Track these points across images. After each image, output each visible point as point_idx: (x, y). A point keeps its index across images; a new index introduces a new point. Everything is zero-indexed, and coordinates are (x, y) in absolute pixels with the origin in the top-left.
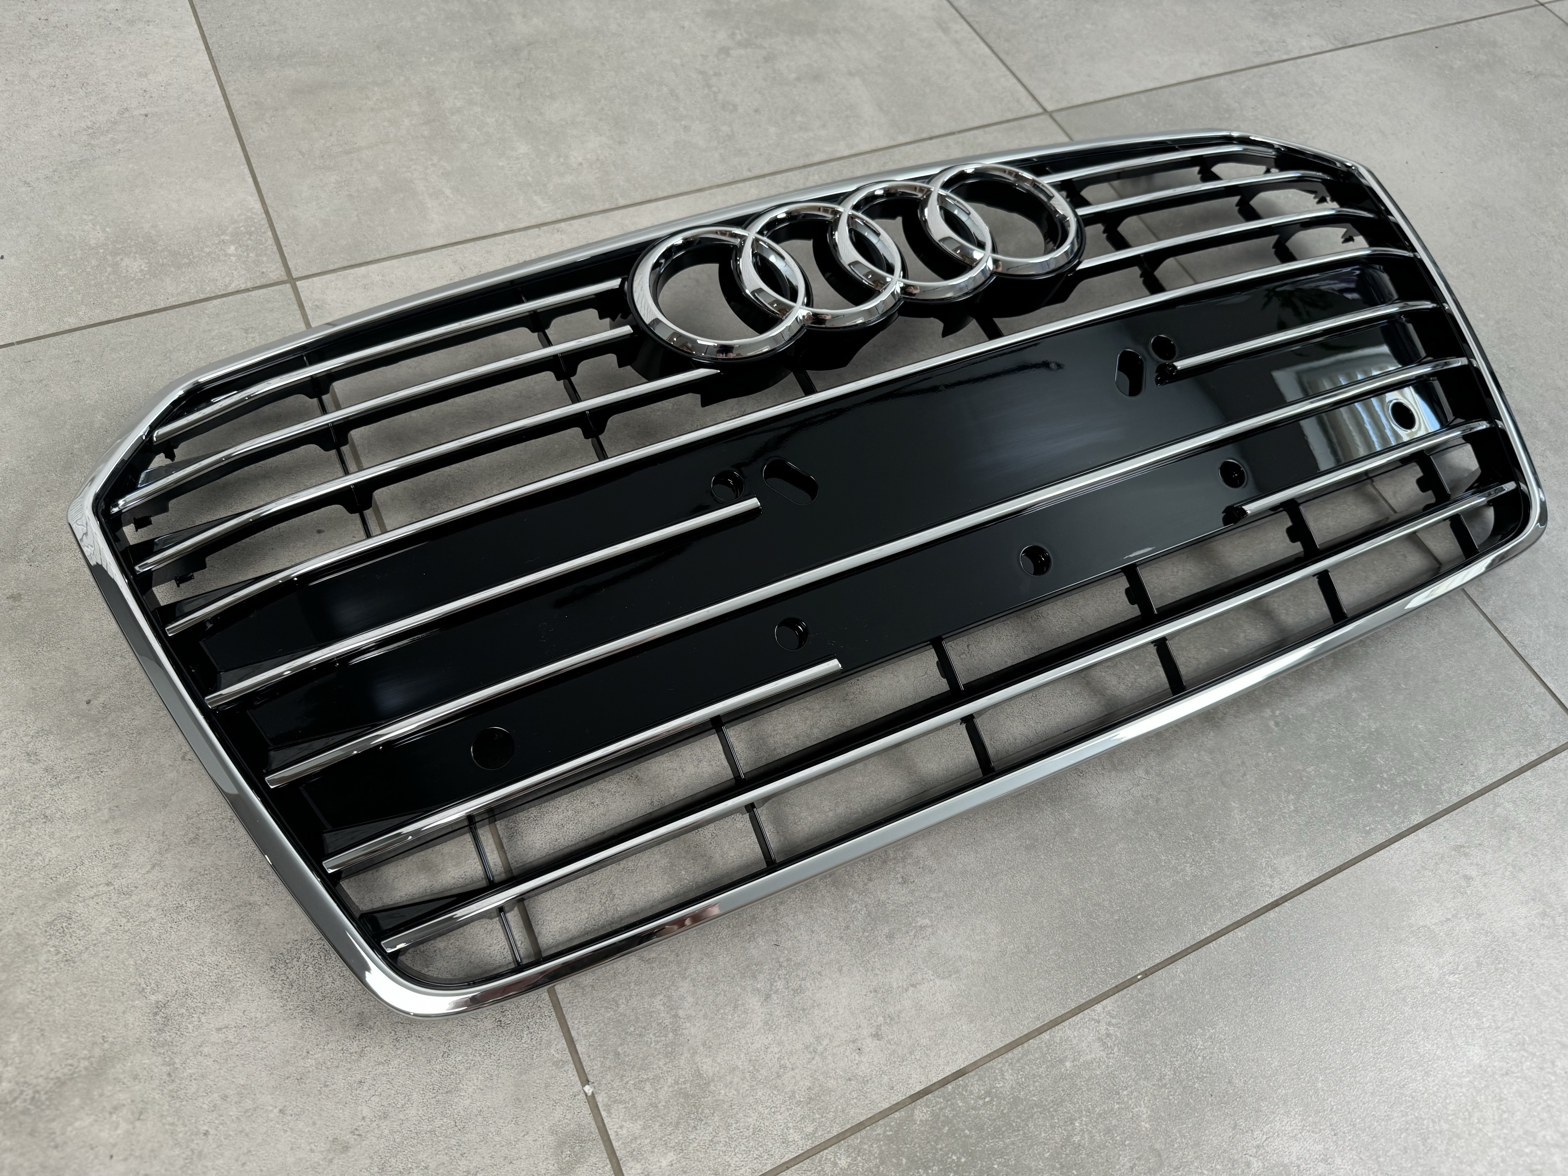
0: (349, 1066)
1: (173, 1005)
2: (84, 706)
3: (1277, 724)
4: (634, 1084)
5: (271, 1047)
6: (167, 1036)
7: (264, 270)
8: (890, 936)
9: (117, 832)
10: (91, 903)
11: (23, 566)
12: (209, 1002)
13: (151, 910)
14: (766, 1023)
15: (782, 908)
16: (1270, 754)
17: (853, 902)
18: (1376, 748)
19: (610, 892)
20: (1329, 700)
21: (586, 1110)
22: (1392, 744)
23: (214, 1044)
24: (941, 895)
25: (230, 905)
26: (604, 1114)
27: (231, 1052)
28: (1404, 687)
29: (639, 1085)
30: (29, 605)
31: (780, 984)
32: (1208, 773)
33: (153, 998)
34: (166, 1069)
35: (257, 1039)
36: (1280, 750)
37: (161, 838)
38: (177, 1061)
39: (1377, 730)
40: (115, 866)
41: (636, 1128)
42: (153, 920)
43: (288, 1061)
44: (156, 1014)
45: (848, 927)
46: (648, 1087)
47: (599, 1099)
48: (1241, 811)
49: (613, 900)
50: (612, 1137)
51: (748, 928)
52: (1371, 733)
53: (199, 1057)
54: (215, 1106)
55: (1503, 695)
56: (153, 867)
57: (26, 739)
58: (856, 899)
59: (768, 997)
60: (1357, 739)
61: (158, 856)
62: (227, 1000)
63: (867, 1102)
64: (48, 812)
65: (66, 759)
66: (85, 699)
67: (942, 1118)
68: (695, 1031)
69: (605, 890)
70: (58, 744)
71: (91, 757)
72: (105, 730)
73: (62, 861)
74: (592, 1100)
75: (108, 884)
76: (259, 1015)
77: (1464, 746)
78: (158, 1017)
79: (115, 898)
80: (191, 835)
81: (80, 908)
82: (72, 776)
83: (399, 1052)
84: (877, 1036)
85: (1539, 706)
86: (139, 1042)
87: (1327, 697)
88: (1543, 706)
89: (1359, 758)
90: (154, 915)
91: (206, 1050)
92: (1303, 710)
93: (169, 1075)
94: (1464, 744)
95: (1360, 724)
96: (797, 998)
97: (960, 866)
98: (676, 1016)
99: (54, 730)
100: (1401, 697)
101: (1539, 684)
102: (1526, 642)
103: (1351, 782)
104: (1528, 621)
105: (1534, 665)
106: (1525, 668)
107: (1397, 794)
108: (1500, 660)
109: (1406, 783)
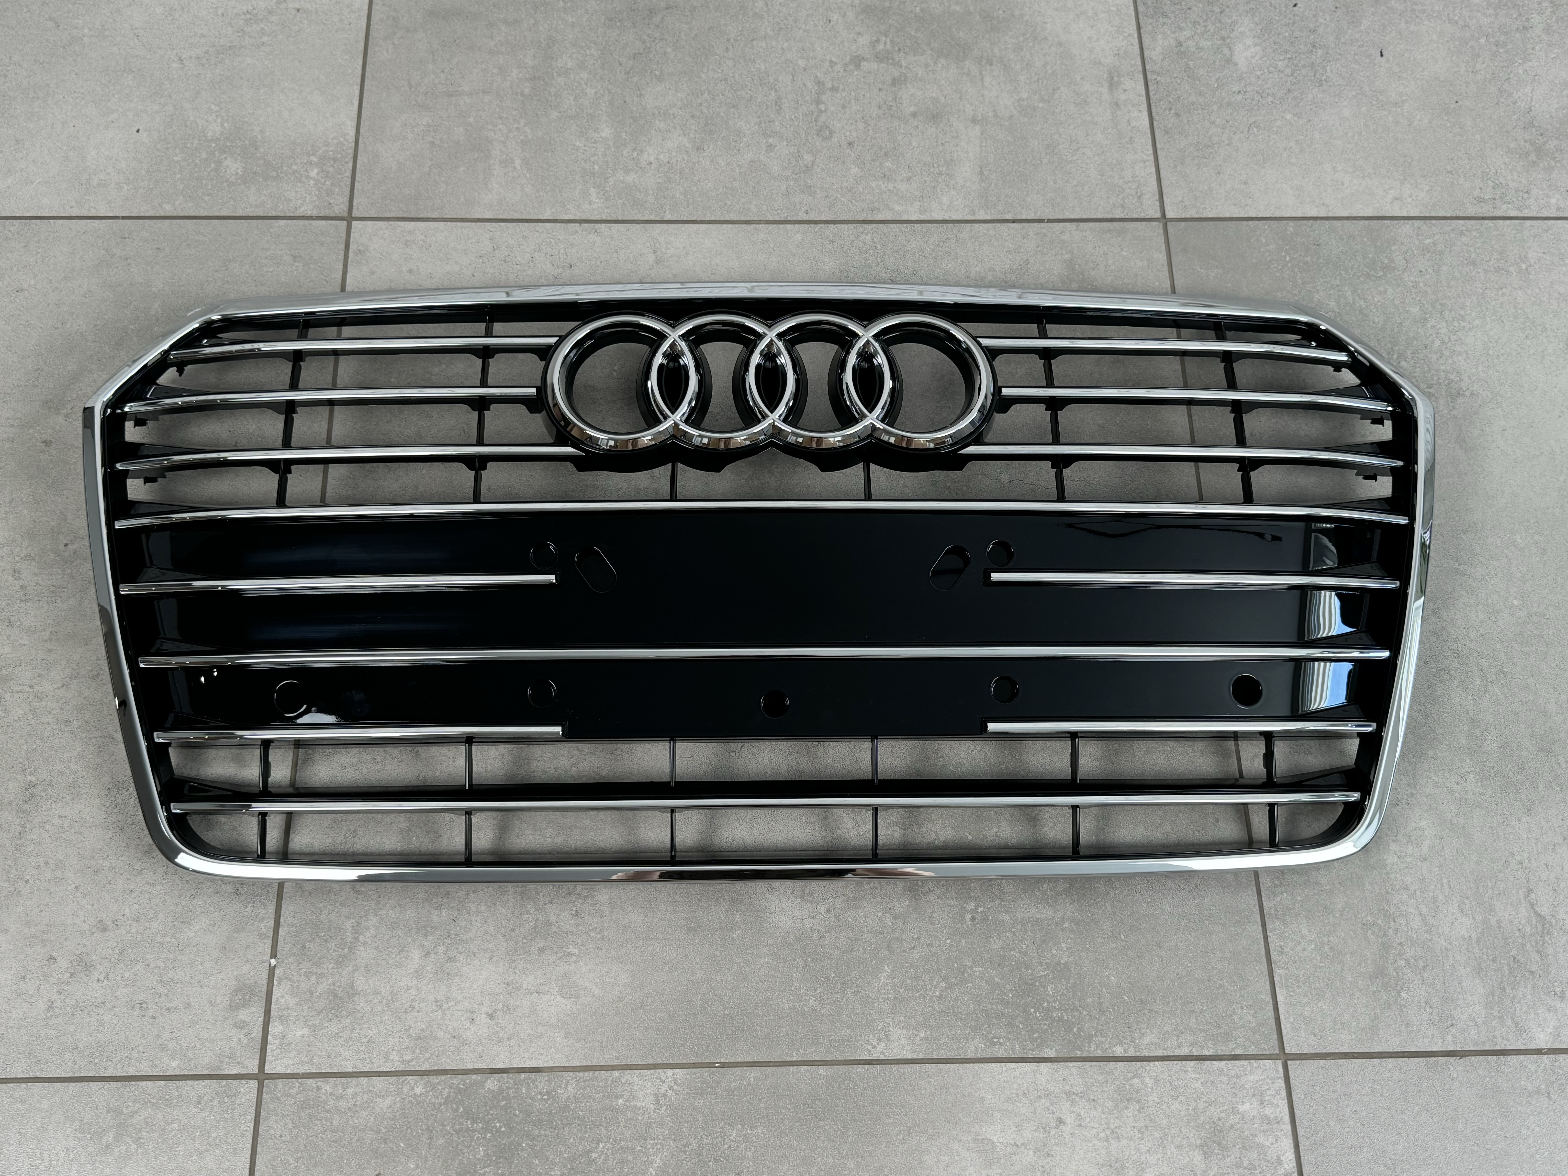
0: (129, 877)
1: (39, 788)
2: (62, 547)
3: (973, 919)
4: (305, 972)
5: (87, 842)
6: (27, 807)
7: (332, 201)
8: (541, 950)
9: (50, 651)
10: (16, 695)
11: (61, 419)
12: (61, 795)
13: (50, 716)
14: (417, 972)
15: (472, 895)
16: (949, 941)
17: (528, 913)
18: (1054, 978)
19: (355, 831)
20: (1038, 919)
21: (265, 975)
22: (1071, 981)
23: (53, 825)
24: (599, 936)
25: (100, 734)
26: (275, 983)
27: (62, 835)
28: (1123, 937)
29: (308, 974)
30: (54, 452)
31: (441, 949)
32: (881, 933)
33: (29, 778)
34: (19, 829)
35: (81, 833)
36: (960, 941)
37: (75, 667)
38: (28, 826)
39: (1066, 963)
40: (40, 676)
41: (292, 1002)
42: (49, 723)
43: (93, 857)
44: (27, 789)
45: (513, 930)
46: (313, 979)
47: (278, 972)
48: (889, 976)
49: (354, 837)
50: (273, 1000)
51: (440, 900)
52: (1059, 964)
53: (41, 829)
54: (39, 866)
55: (1221, 986)
56: (62, 686)
57: (17, 559)
58: (531, 912)
59: (428, 954)
60: (1041, 963)
61: (68, 680)
62: (73, 799)
63: (458, 1058)
64: (12, 619)
65: (37, 584)
66: (65, 542)
67: (505, 1094)
68: (364, 954)
69: (352, 828)
70: (36, 571)
71: (52, 589)
72: (69, 571)
73: (9, 659)
74: (272, 970)
75: (31, 687)
76: (88, 818)
77: (1144, 1014)
78: (27, 792)
79: (31, 698)
80: (95, 673)
81: (8, 696)
82: (36, 598)
83: (164, 882)
84: (491, 1016)
85: (1252, 1012)
86: (10, 803)
87: (1038, 916)
88: (1256, 1012)
89: (1031, 979)
90: (50, 720)
91: (47, 827)
92: (1006, 917)
93: (20, 833)
94: (1146, 1012)
95: (1054, 952)
96: (448, 964)
97: (627, 921)
98: (357, 939)
99: (37, 559)
100: (1114, 945)
101: (1269, 992)
102: (1286, 950)
103: (1008, 996)
104: (1305, 931)
105: (1278, 973)
106: (1266, 972)
107: (1045, 1024)
108: (1243, 955)
109: (1061, 1019)
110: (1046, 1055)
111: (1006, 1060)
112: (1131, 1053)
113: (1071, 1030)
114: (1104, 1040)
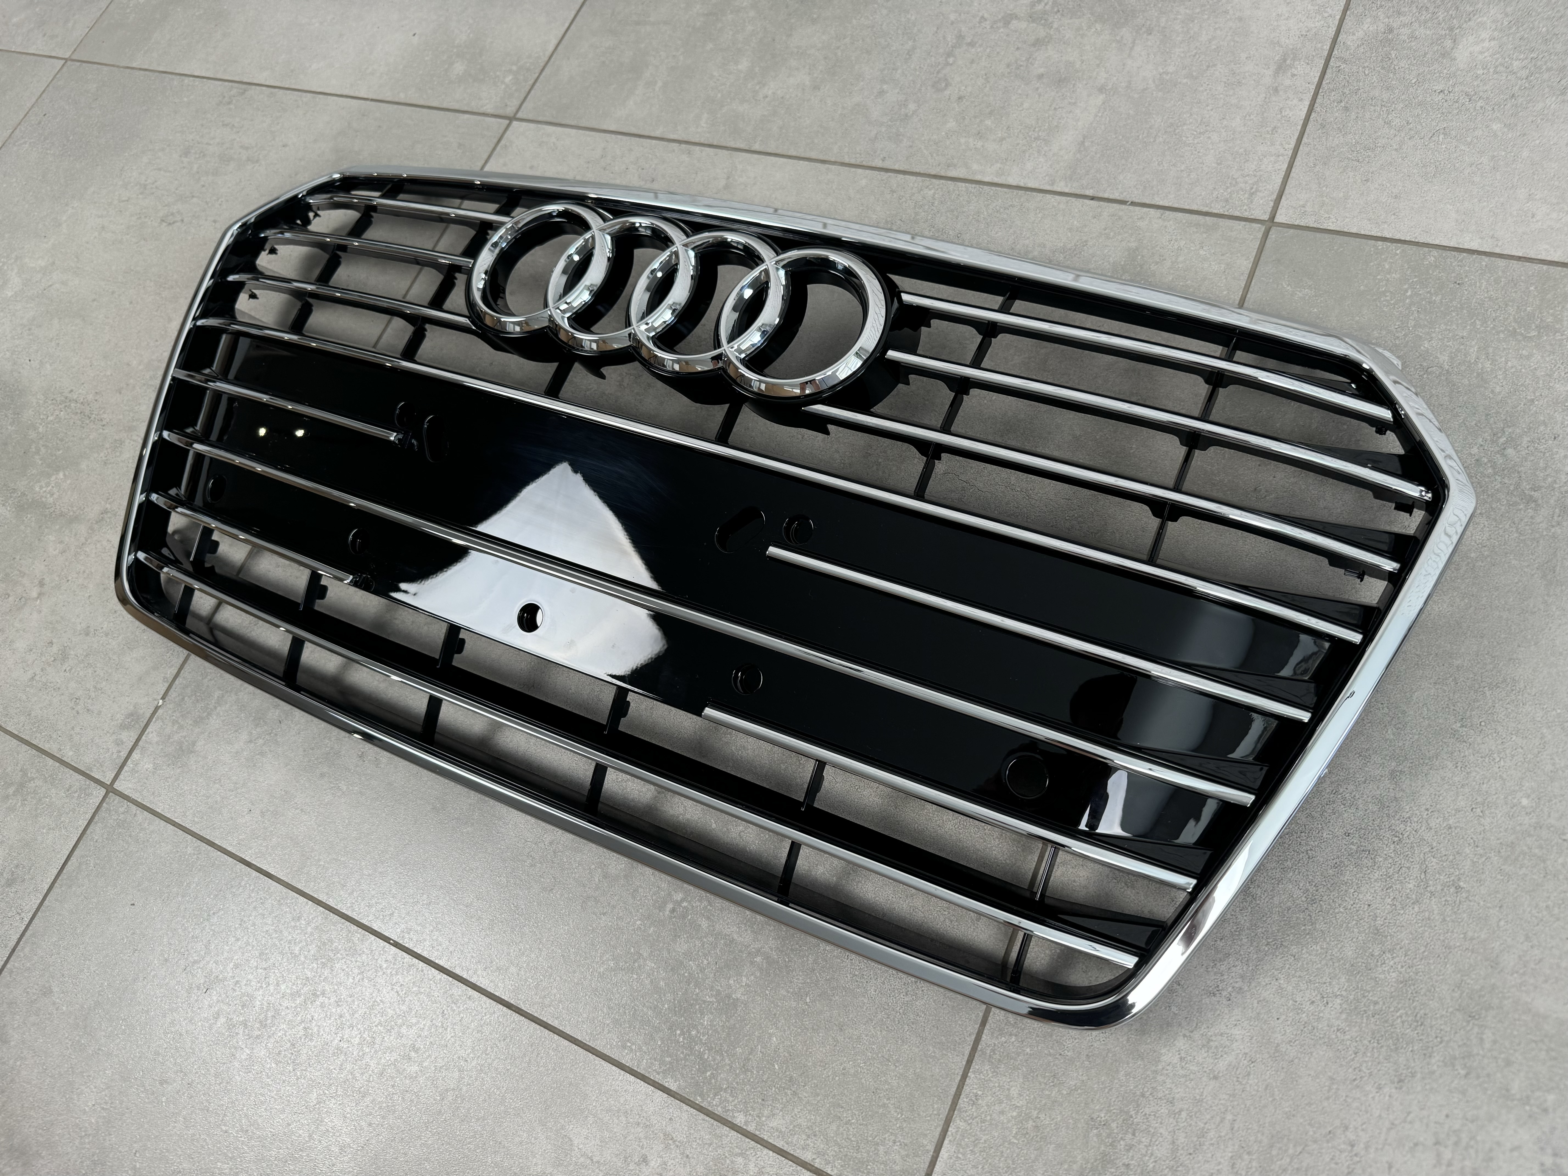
3: (673, 910)
4: (174, 720)
7: (508, 103)
8: (322, 775)
14: (237, 753)
16: (639, 922)
18: (716, 1009)
20: (733, 940)
21: (152, 709)
22: (732, 1022)
26: (154, 719)
28: (808, 1000)
29: (175, 722)
31: (260, 742)
32: (584, 886)
36: (650, 927)
39: (737, 1000)
41: (156, 739)
46: (176, 727)
47: (160, 711)
50: (146, 733)
52: (729, 996)
59: (250, 742)
60: (712, 987)
68: (214, 722)
74: (157, 708)
84: (263, 814)
85: (903, 1153)
87: (734, 935)
89: (694, 1001)
92: (704, 924)
95: (731, 982)
96: (259, 757)
98: (216, 708)
100: (794, 1004)
101: (935, 1140)
102: (980, 1102)
103: (663, 1005)
104: (1014, 1092)
105: (957, 1124)
106: (943, 1116)
107: (683, 1053)
108: (929, 1084)
109: (700, 1056)
110: (666, 1085)
111: (627, 1069)
112: (751, 1128)
113: (705, 1072)
114: (731, 1099)
